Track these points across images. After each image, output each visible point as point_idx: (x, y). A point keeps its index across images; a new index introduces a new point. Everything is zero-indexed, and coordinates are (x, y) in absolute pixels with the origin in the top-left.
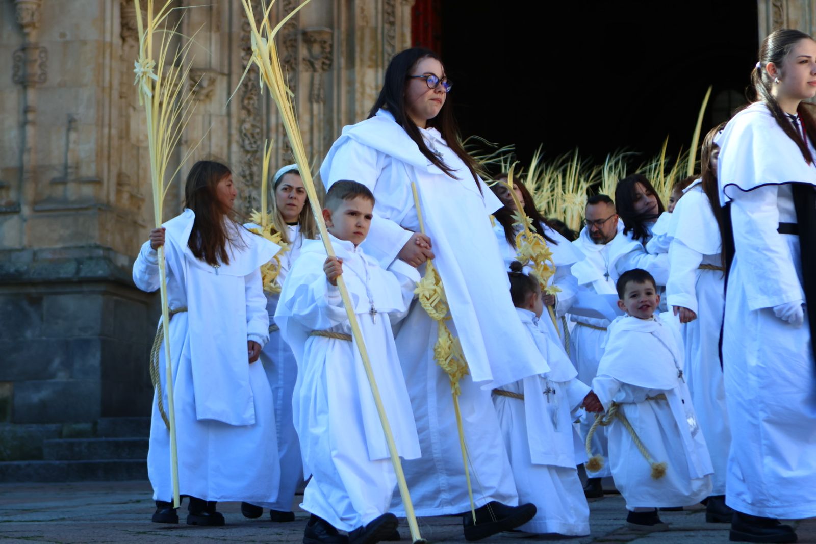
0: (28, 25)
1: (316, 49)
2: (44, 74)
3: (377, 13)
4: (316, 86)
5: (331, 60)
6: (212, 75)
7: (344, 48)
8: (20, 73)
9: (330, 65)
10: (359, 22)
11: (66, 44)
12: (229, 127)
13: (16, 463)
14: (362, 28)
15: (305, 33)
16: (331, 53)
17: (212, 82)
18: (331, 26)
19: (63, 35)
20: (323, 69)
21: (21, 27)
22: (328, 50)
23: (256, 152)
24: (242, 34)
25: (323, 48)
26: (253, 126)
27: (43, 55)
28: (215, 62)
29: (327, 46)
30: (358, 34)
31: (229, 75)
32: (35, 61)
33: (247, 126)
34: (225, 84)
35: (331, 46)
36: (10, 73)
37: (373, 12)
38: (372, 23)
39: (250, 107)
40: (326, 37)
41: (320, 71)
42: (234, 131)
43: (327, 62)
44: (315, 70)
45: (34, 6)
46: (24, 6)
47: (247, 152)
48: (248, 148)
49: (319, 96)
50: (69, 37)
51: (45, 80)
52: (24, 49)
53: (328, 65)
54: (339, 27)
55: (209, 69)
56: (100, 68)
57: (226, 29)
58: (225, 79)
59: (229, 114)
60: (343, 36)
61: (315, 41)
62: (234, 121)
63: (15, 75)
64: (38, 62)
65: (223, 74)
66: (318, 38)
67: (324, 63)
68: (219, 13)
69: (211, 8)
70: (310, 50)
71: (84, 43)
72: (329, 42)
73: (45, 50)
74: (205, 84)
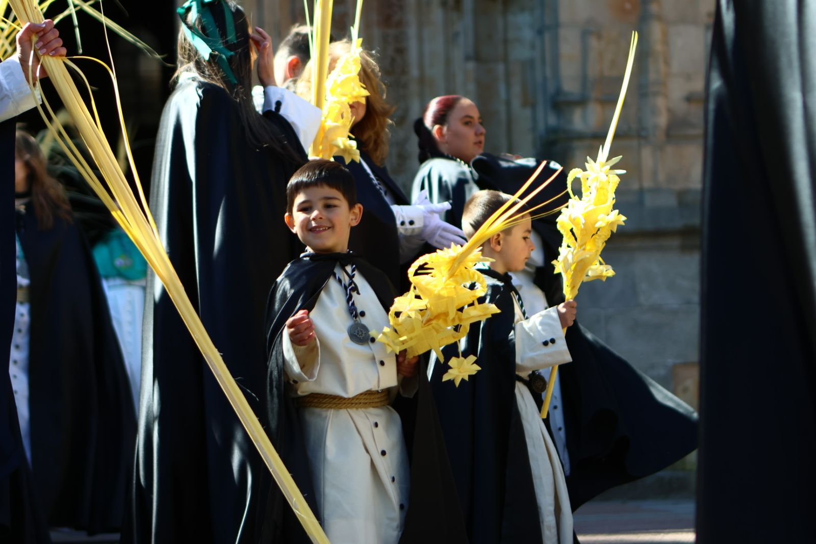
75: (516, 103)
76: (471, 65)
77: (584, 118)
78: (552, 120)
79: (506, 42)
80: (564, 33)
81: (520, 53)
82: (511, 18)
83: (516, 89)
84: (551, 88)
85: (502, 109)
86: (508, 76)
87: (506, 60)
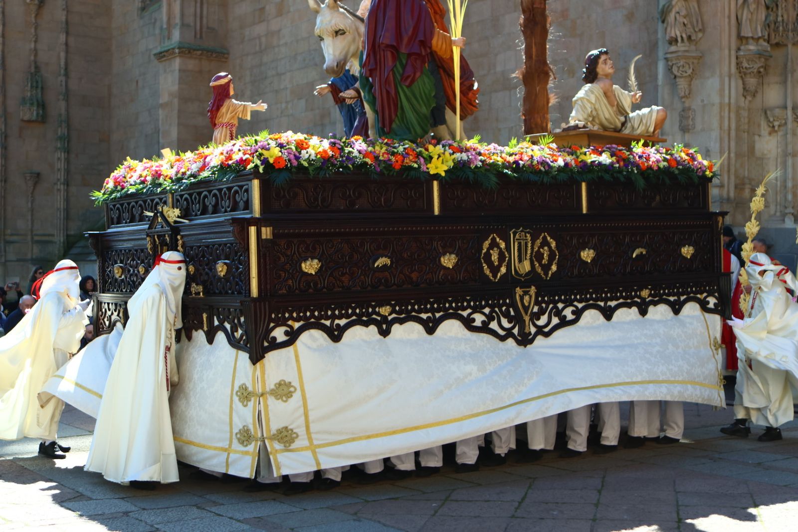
2: (694, 124)
11: (704, 106)
19: (703, 101)
21: (680, 98)
27: (693, 113)
32: (689, 117)
36: (678, 124)
45: (686, 86)
46: (680, 87)
50: (705, 102)
51: (694, 128)
52: (683, 111)
56: (721, 118)
63: (680, 126)
71: (713, 105)
73: (694, 111)
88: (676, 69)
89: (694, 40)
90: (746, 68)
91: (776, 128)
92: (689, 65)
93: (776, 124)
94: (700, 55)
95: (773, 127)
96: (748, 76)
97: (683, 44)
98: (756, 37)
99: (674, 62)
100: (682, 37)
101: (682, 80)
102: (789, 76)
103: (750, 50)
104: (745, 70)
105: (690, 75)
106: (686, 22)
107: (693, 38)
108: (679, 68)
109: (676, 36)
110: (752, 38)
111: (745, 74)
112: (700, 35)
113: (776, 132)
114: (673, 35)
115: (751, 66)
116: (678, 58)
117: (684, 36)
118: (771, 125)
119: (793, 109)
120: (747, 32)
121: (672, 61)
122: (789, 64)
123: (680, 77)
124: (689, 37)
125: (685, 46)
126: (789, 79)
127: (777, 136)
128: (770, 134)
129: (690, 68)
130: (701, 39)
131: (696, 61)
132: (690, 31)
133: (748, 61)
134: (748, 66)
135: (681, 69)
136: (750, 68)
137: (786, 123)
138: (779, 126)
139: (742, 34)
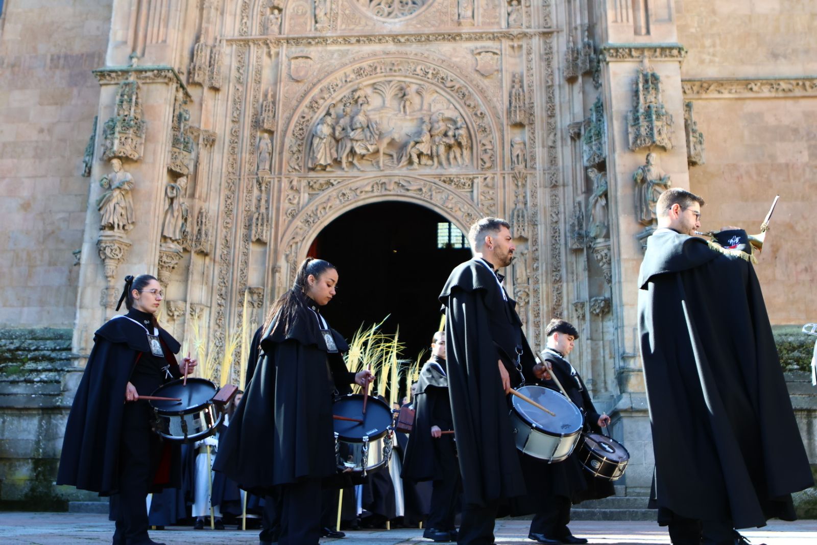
0: (110, 277)
1: (255, 297)
3: (287, 280)
4: (254, 315)
5: (262, 302)
6: (202, 307)
7: (269, 297)
8: (104, 301)
9: (262, 305)
10: (277, 284)
12: (209, 333)
13: (86, 503)
14: (279, 288)
15: (250, 288)
16: (263, 299)
17: (202, 310)
18: (264, 287)
20: (258, 307)
21: (107, 277)
22: (261, 297)
23: (221, 347)
24: (219, 287)
25: (259, 296)
26: (221, 333)
27: (116, 292)
28: (204, 301)
29: (261, 295)
30: (277, 290)
31: (211, 307)
32: (112, 295)
33: (218, 333)
34: (208, 312)
35: (263, 296)
36: (99, 300)
37: (285, 280)
38: (284, 285)
39: (220, 324)
40: (261, 291)
41: (257, 307)
42: (211, 336)
43: (260, 303)
44: (254, 307)
45: (114, 267)
46: (109, 267)
47: (217, 346)
48: (217, 344)
49: (255, 320)
52: (107, 289)
53: (261, 304)
54: (267, 286)
55: (201, 304)
57: (211, 285)
58: (208, 309)
59: (209, 327)
60: (269, 291)
61: (255, 293)
62: (211, 331)
63: (101, 301)
64: (114, 295)
65: (208, 307)
66: (257, 292)
67: (259, 304)
68: (207, 276)
69: (203, 273)
70: (252, 298)
72: (262, 293)
73: (118, 290)
74: (198, 311)
75: (607, 357)
76: (589, 342)
77: (635, 363)
78: (622, 364)
79: (603, 332)
80: (625, 329)
81: (609, 337)
82: (605, 323)
83: (607, 352)
84: (621, 351)
85: (602, 359)
86: (604, 346)
87: (603, 340)
88: (110, 251)
89: (127, 230)
90: (164, 262)
91: (175, 317)
92: (120, 249)
93: (176, 313)
94: (131, 243)
95: (173, 315)
96: (164, 269)
97: (119, 231)
98: (173, 239)
99: (107, 245)
100: (118, 225)
101: (112, 261)
102: (190, 276)
103: (170, 248)
104: (163, 264)
105: (119, 259)
106: (123, 213)
107: (126, 228)
108: (112, 250)
109: (114, 222)
110: (171, 238)
111: (162, 267)
112: (131, 227)
113: (174, 320)
114: (111, 221)
115: (169, 261)
116: (112, 241)
117: (121, 225)
118: (171, 314)
119: (191, 304)
120: (169, 233)
121: (106, 243)
122: (191, 267)
123: (111, 258)
124: (124, 226)
125: (120, 233)
126: (190, 279)
127: (174, 324)
128: (168, 321)
129: (120, 252)
130: (132, 230)
131: (126, 248)
132: (125, 222)
133: (167, 256)
134: (167, 261)
135: (114, 251)
136: (168, 263)
137: (184, 315)
138: (178, 316)
139: (166, 234)
